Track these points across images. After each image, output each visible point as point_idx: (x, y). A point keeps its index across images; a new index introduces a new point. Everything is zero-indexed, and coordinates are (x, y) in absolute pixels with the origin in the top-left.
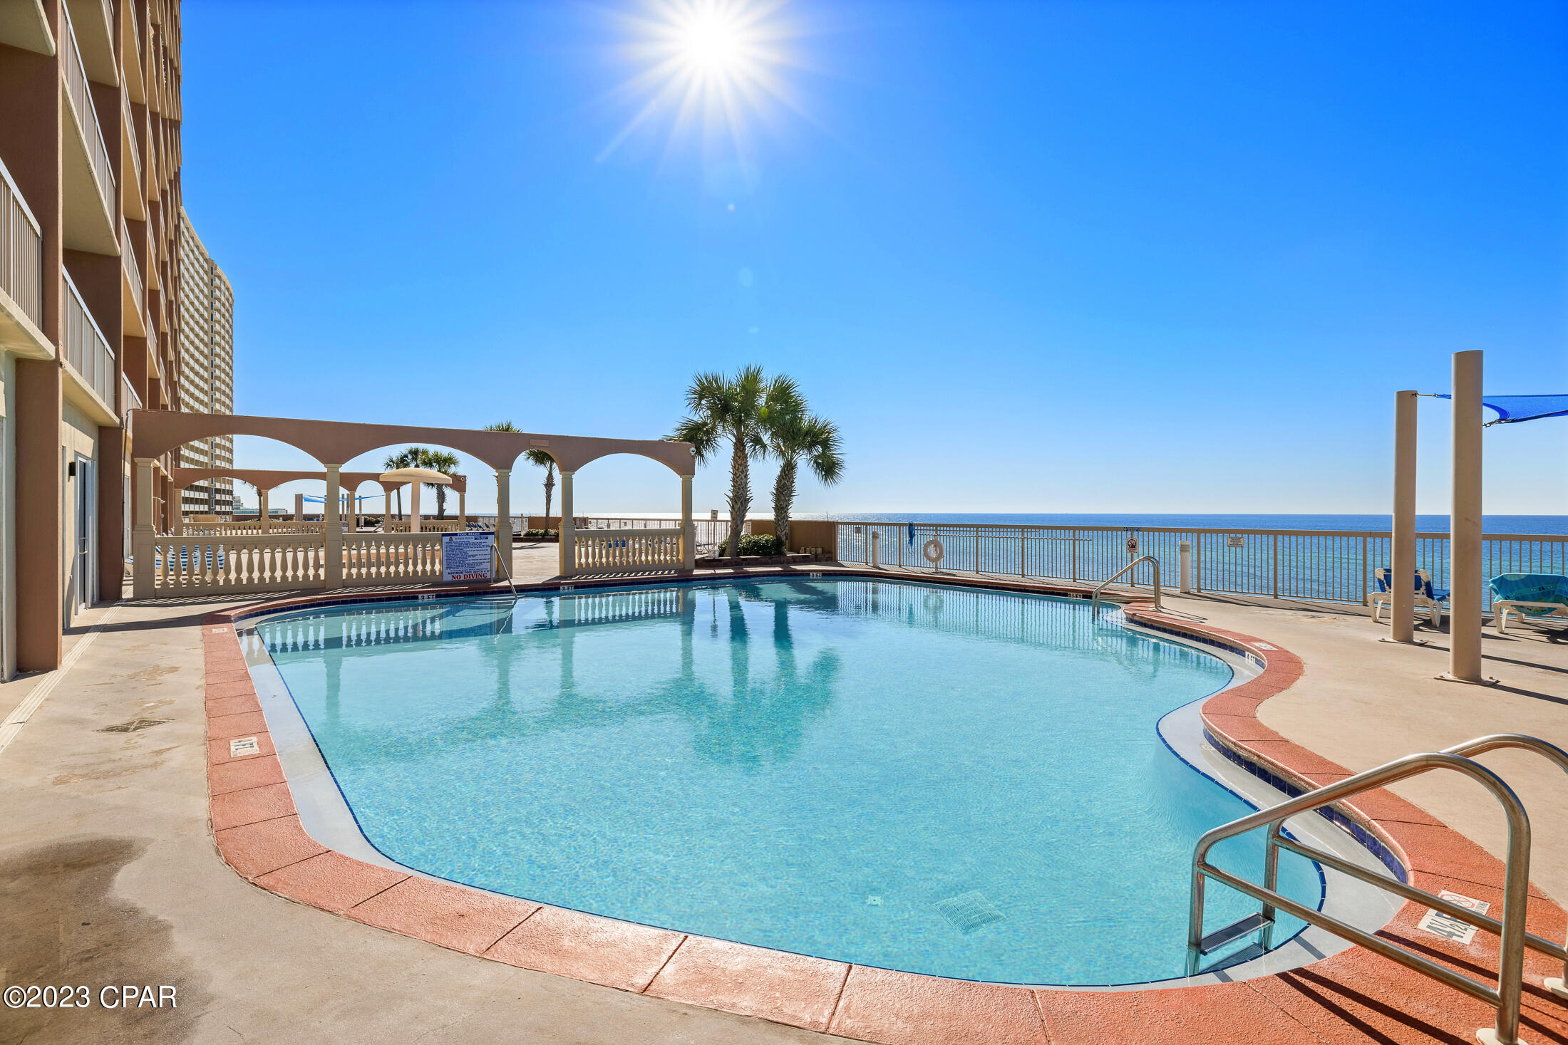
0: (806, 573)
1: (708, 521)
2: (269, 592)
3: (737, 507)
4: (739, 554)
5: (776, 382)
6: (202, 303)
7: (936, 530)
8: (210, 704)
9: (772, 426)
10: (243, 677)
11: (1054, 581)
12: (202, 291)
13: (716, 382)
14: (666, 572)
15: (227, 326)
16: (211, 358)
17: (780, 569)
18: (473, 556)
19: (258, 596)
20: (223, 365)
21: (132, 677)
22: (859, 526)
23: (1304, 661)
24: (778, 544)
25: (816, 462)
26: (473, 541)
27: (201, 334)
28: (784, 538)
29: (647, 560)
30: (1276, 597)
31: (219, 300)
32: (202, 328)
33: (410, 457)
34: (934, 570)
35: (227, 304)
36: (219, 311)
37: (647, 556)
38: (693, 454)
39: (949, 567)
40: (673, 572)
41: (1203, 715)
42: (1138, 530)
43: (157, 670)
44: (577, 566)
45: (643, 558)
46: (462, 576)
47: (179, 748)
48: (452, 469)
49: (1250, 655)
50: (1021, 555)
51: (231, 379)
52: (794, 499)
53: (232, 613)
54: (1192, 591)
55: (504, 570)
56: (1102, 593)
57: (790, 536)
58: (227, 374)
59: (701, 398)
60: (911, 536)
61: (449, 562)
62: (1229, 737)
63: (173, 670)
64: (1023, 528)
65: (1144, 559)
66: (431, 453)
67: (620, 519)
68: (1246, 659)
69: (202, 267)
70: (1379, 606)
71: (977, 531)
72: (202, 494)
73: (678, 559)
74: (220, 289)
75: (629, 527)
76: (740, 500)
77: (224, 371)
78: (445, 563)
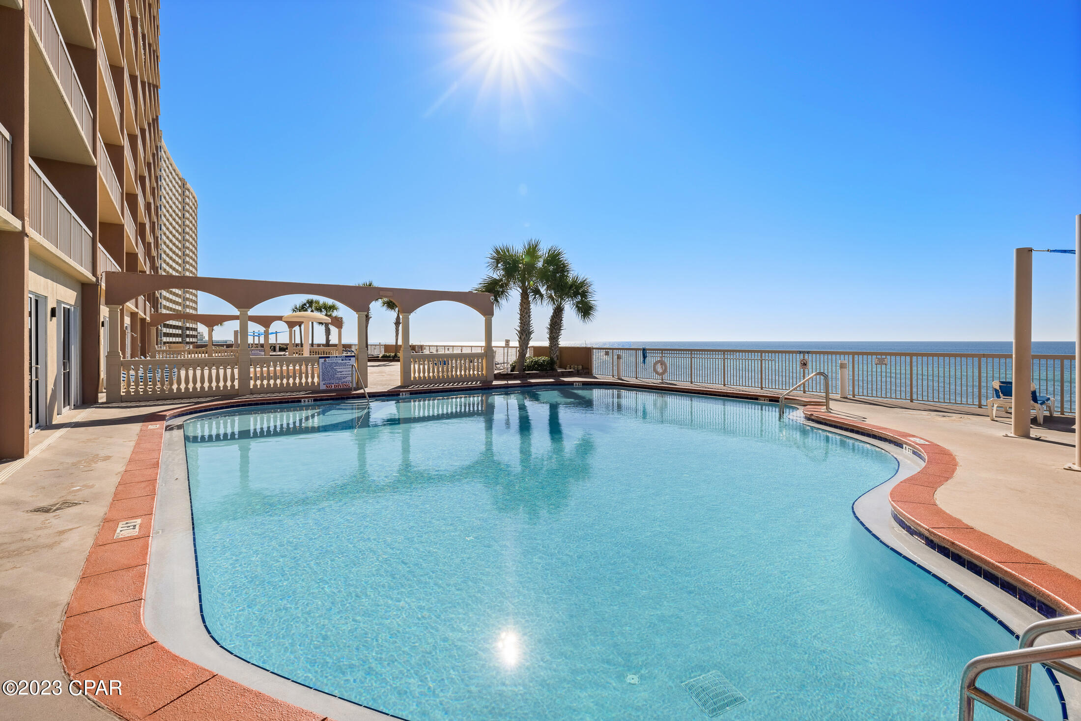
0: (571, 384)
1: (504, 347)
2: (199, 398)
3: (523, 337)
4: (525, 370)
5: (550, 251)
6: (177, 207)
7: (662, 353)
8: (120, 488)
9: (547, 282)
10: (153, 465)
11: (750, 389)
12: (177, 199)
13: (508, 251)
14: (474, 383)
15: (193, 221)
16: (183, 242)
17: (553, 380)
18: (340, 372)
19: (191, 400)
20: (191, 247)
21: (74, 464)
22: (607, 351)
23: (954, 453)
24: (552, 363)
25: (577, 306)
26: (341, 361)
27: (177, 227)
28: (555, 359)
29: (461, 374)
30: (912, 401)
31: (188, 204)
32: (177, 223)
33: (308, 305)
34: (661, 381)
35: (193, 207)
36: (188, 212)
37: (461, 372)
38: (492, 301)
39: (672, 379)
40: (479, 383)
41: (892, 502)
42: (808, 352)
43: (95, 458)
44: (412, 379)
45: (458, 373)
46: (333, 386)
47: (80, 528)
48: (335, 314)
49: (907, 447)
50: (723, 370)
51: (196, 256)
52: (562, 332)
53: (167, 413)
54: (849, 397)
55: (362, 382)
56: (786, 399)
57: (560, 357)
58: (194, 253)
59: (498, 263)
60: (645, 357)
61: (324, 376)
62: (922, 524)
63: (107, 458)
64: (724, 351)
65: (817, 374)
66: (321, 303)
67: (445, 346)
68: (904, 450)
69: (177, 183)
70: (995, 408)
71: (691, 354)
72: (177, 331)
73: (482, 374)
74: (189, 197)
75: (450, 352)
76: (525, 332)
77: (191, 251)
78: (321, 377)
